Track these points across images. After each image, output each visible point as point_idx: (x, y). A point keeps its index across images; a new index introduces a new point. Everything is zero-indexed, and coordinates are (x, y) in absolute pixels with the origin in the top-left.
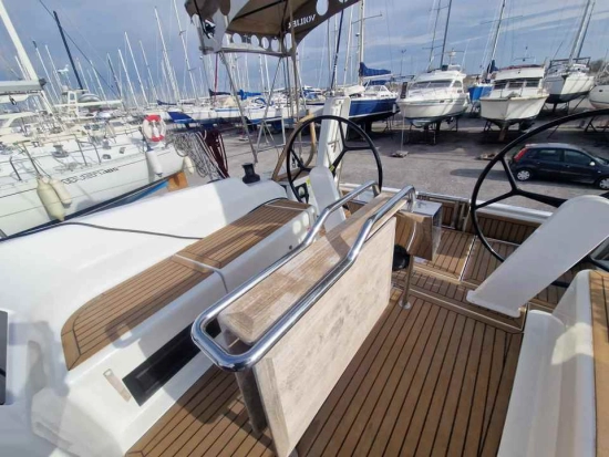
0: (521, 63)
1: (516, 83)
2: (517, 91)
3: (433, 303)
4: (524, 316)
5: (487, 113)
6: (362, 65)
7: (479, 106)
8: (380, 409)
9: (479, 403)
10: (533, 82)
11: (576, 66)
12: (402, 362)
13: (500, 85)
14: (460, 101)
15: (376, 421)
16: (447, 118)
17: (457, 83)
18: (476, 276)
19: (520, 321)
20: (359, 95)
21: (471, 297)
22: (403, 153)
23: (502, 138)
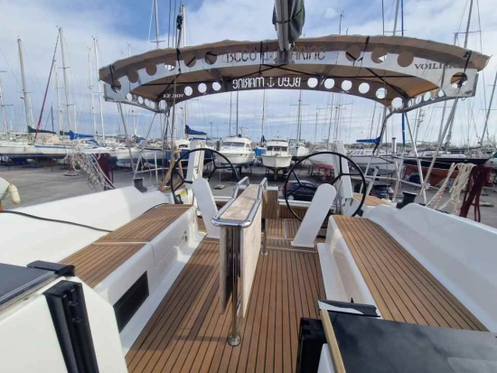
0: (276, 138)
1: (277, 148)
2: (279, 153)
3: (277, 250)
4: (316, 247)
5: (266, 163)
6: (187, 127)
7: (261, 160)
8: (273, 300)
9: (312, 281)
10: (284, 149)
11: (300, 143)
12: (274, 279)
13: (270, 148)
14: (251, 156)
15: (273, 306)
16: (245, 165)
17: (248, 145)
18: (292, 235)
19: (315, 249)
20: (186, 146)
21: (293, 244)
22: (222, 186)
23: (276, 178)
